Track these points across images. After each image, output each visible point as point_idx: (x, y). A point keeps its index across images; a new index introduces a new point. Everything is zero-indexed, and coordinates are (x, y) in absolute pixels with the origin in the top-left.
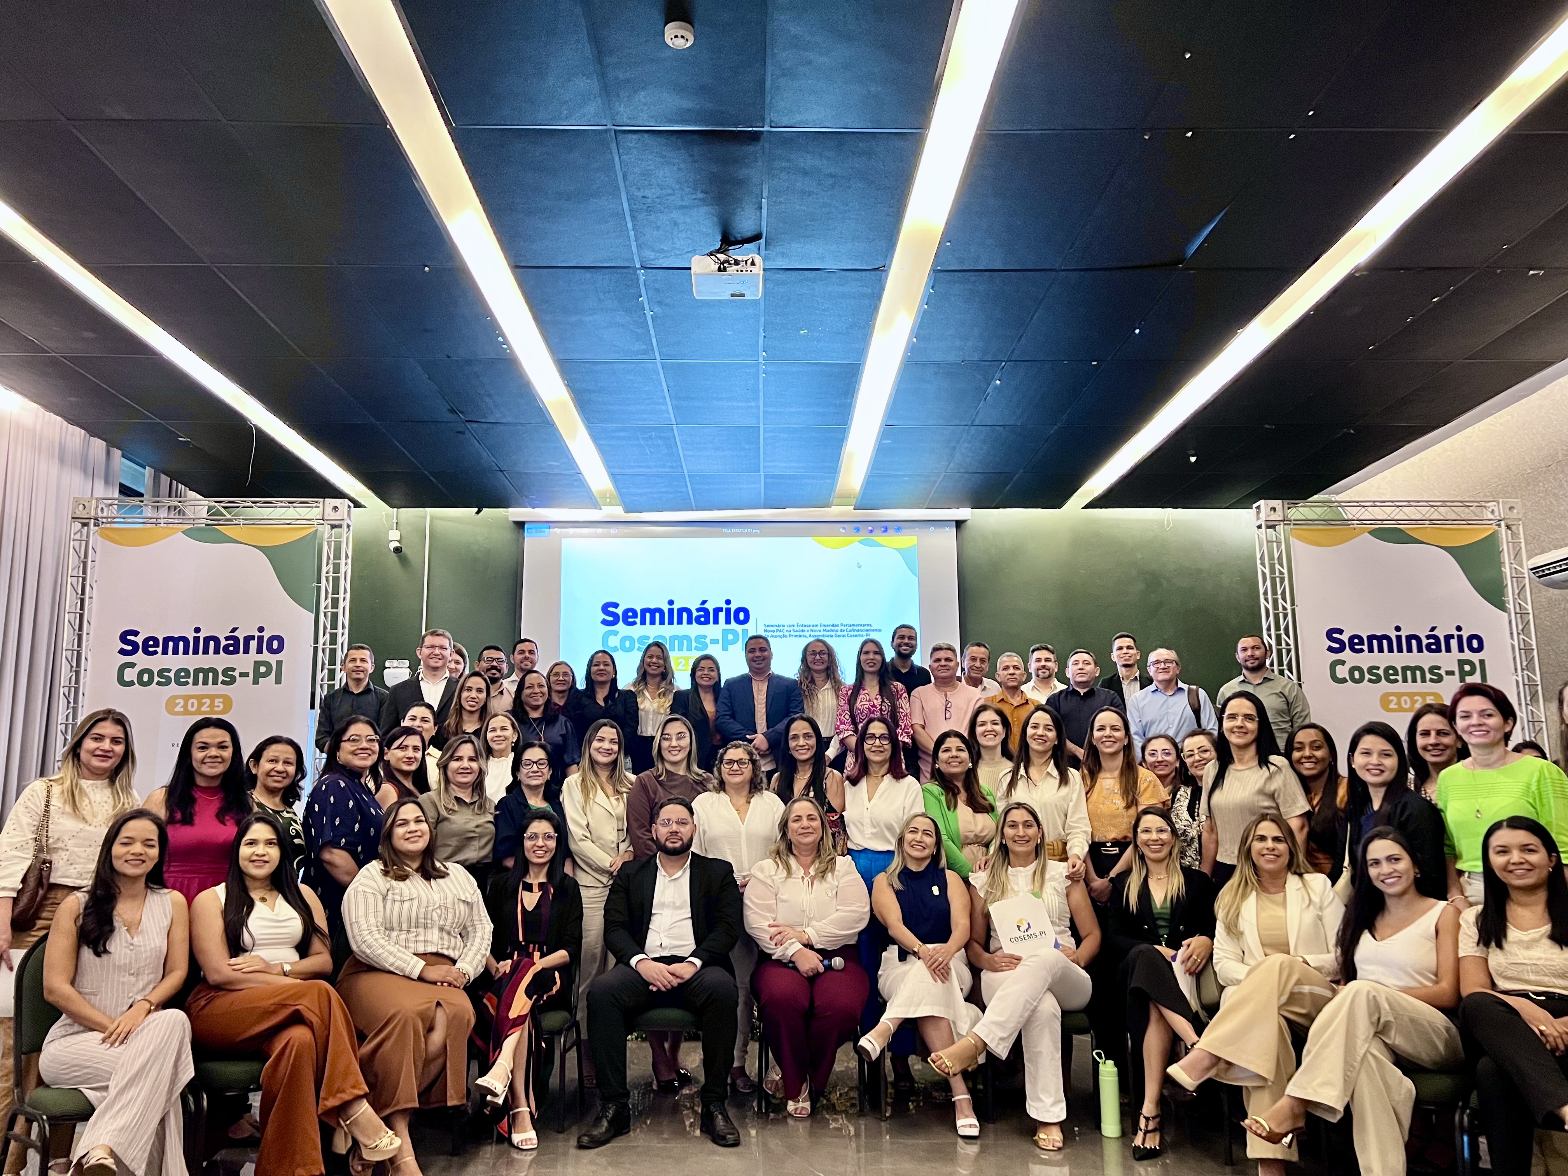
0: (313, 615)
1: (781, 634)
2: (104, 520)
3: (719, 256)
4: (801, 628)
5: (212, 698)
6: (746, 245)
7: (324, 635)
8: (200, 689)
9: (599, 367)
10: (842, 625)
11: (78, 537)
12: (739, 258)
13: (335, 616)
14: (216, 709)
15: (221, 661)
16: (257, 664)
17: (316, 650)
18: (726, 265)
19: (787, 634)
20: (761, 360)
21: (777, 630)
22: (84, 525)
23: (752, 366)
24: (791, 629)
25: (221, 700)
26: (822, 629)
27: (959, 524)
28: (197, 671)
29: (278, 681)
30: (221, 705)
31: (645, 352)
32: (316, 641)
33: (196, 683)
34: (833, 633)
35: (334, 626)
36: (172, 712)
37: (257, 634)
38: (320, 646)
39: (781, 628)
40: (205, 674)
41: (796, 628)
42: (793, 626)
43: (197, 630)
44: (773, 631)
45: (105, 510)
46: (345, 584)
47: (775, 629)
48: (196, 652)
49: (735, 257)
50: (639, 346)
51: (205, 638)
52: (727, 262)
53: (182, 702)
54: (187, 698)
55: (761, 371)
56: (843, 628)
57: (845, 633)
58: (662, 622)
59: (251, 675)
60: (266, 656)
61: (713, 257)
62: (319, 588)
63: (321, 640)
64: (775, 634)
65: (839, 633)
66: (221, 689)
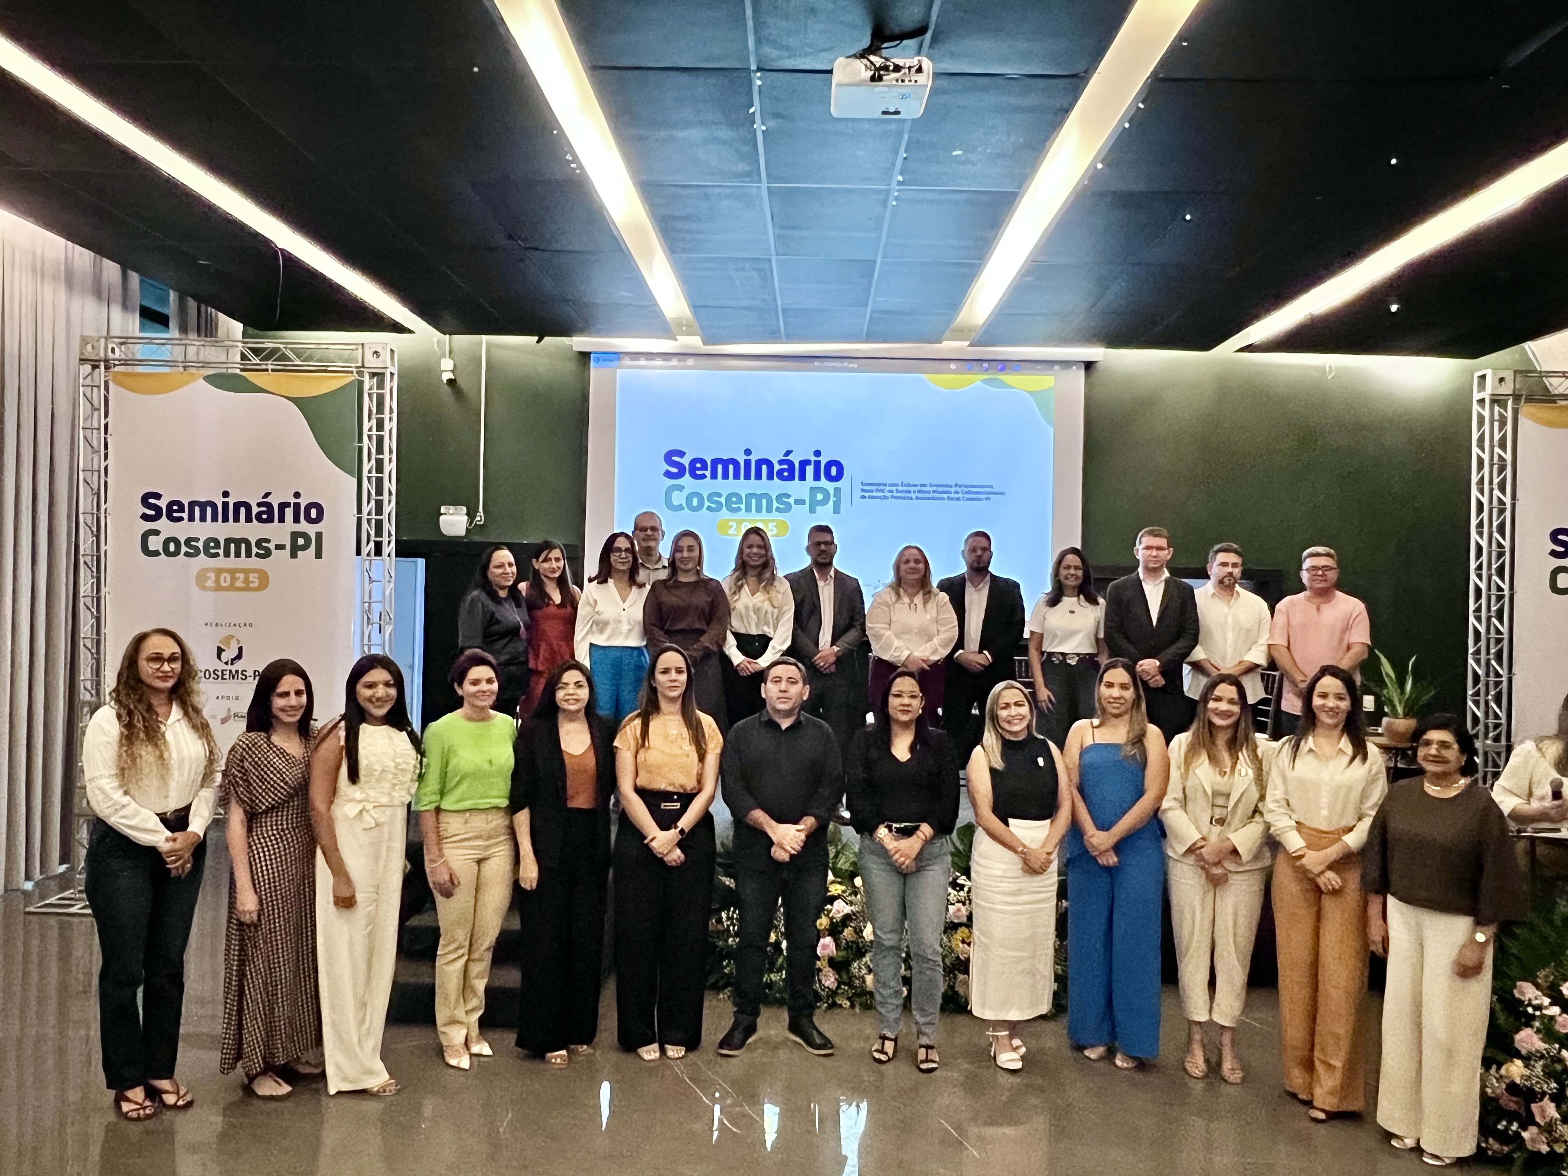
0: (355, 480)
1: (880, 494)
2: (117, 362)
3: (872, 58)
4: (906, 488)
5: (246, 572)
6: (905, 42)
7: (369, 502)
8: (232, 562)
9: (689, 191)
10: (956, 485)
11: (88, 381)
12: (900, 62)
13: (380, 482)
14: (251, 585)
15: (253, 531)
16: (295, 536)
17: (359, 520)
18: (882, 72)
19: (889, 495)
20: (894, 184)
21: (877, 490)
22: (95, 367)
23: (880, 192)
24: (894, 488)
25: (257, 575)
26: (931, 489)
27: (1089, 366)
28: (228, 541)
29: (319, 555)
30: (257, 580)
31: (749, 174)
32: (359, 511)
33: (227, 554)
34: (945, 496)
35: (379, 491)
36: (204, 588)
37: (293, 501)
38: (365, 516)
39: (882, 487)
40: (238, 545)
41: (900, 488)
42: (897, 485)
43: (226, 494)
44: (872, 491)
45: (117, 350)
46: (391, 443)
47: (874, 488)
48: (225, 519)
49: (895, 60)
50: (742, 167)
51: (235, 504)
52: (886, 68)
53: (212, 575)
54: (219, 572)
55: (891, 198)
56: (957, 489)
57: (961, 495)
58: (737, 476)
59: (288, 547)
60: (304, 526)
61: (865, 61)
62: (360, 449)
63: (365, 509)
64: (874, 494)
65: (953, 495)
66: (254, 562)
